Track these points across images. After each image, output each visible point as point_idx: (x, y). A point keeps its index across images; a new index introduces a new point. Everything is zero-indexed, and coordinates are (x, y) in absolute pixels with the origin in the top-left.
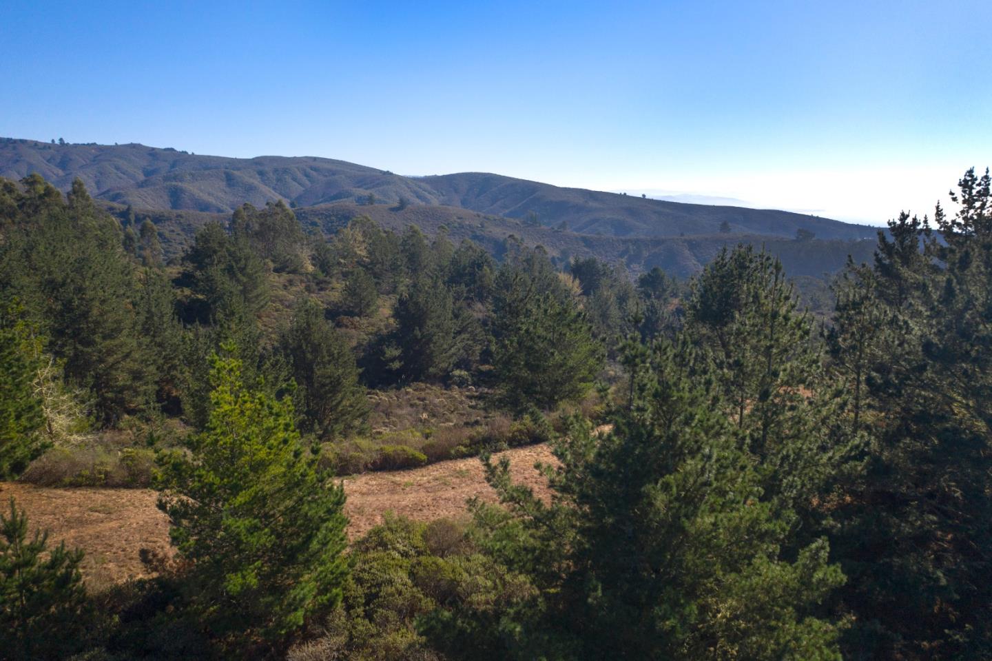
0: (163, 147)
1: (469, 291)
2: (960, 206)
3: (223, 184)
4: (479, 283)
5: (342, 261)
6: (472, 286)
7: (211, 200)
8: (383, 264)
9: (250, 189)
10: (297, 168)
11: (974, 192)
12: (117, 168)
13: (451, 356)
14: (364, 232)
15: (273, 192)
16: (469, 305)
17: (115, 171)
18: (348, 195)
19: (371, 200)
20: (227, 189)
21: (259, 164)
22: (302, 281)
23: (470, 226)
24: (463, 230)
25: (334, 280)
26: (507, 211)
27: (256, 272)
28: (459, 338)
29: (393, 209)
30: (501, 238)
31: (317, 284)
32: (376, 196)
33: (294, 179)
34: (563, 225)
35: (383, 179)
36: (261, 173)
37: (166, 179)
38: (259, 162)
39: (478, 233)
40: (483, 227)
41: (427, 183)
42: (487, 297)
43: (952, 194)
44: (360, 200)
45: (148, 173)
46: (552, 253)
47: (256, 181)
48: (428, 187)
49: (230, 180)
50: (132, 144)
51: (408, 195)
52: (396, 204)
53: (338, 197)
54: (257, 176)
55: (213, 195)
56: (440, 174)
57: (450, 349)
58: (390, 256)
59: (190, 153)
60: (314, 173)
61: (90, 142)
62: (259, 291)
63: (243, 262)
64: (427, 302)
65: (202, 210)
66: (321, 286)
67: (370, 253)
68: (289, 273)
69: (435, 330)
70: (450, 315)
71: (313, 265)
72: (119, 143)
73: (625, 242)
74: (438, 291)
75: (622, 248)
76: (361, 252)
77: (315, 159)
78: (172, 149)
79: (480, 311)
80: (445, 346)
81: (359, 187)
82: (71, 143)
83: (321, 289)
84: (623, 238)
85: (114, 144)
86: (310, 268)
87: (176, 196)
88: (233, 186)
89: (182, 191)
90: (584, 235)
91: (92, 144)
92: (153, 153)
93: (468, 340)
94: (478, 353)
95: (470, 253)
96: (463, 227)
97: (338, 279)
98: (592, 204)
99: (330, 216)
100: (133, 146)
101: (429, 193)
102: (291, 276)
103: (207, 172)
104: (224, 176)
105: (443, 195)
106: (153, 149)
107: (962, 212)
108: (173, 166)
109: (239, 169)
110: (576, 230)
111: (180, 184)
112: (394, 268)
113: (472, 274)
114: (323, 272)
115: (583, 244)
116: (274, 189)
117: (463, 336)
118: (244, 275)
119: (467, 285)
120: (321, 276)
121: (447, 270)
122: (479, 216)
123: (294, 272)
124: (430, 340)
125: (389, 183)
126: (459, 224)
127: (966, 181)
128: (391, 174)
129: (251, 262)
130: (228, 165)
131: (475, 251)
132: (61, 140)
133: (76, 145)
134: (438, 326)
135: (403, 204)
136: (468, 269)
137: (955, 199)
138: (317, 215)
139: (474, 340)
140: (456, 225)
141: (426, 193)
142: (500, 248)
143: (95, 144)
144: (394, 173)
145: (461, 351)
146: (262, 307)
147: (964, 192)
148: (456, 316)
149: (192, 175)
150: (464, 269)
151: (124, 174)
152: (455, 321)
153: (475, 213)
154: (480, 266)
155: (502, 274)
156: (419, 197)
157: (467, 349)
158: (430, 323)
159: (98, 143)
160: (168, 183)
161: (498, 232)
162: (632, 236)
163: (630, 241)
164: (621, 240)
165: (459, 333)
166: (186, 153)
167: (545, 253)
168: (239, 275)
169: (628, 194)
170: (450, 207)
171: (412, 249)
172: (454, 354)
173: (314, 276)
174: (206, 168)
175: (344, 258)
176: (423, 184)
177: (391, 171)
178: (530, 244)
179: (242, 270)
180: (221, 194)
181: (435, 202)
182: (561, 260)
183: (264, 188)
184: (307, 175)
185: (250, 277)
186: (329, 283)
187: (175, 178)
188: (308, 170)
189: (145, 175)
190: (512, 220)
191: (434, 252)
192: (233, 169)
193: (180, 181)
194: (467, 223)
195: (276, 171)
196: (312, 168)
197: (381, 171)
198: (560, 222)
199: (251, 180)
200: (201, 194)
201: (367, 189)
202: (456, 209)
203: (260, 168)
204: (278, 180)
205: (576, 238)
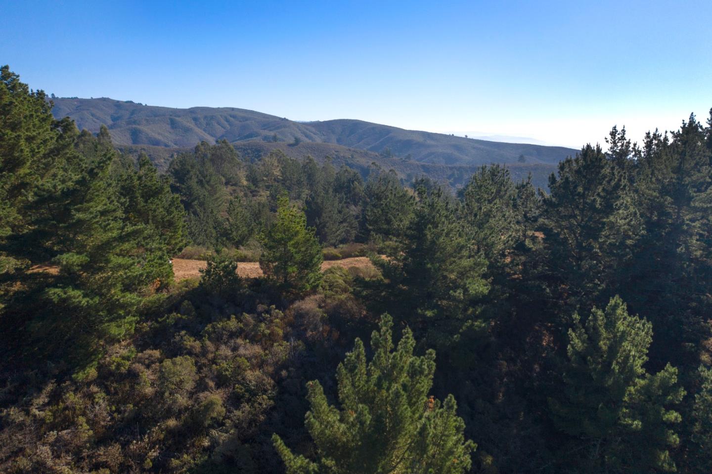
0: (125, 100)
1: (347, 198)
2: (609, 145)
3: (168, 127)
4: (353, 193)
5: (265, 178)
6: (348, 195)
7: (160, 138)
8: (291, 180)
9: (187, 130)
10: (221, 116)
11: (617, 138)
12: (93, 115)
13: (337, 236)
14: (278, 160)
15: (204, 132)
16: (347, 207)
17: (91, 117)
18: (257, 135)
19: (275, 138)
20: (171, 131)
21: (194, 113)
22: (241, 191)
23: (344, 157)
24: (339, 160)
25: (261, 190)
26: (369, 147)
27: (216, 184)
28: (342, 226)
29: (290, 145)
30: (366, 165)
31: (251, 192)
32: (279, 136)
33: (219, 124)
34: (409, 157)
35: (282, 123)
36: (195, 119)
37: (129, 123)
38: (193, 111)
39: (349, 162)
40: (353, 157)
41: (313, 127)
42: (359, 202)
43: (606, 139)
44: (265, 138)
45: (114, 119)
46: (401, 176)
47: (191, 125)
48: (313, 130)
49: (173, 124)
50: (103, 98)
51: (299, 135)
52: (292, 141)
53: (250, 136)
54: (192, 121)
55: (161, 134)
56: (322, 120)
57: (336, 232)
58: (296, 175)
59: (144, 105)
60: (232, 119)
61: (73, 97)
62: (218, 195)
63: (208, 178)
64: (322, 202)
65: (154, 145)
66: (254, 193)
67: (283, 173)
68: (232, 185)
69: (328, 219)
70: (336, 212)
71: (247, 180)
72: (94, 98)
73: (451, 169)
74: (329, 196)
75: (449, 173)
76: (277, 172)
77: (233, 109)
78: (131, 102)
79: (354, 210)
80: (334, 230)
81: (265, 129)
82: (60, 97)
83: (254, 196)
84: (450, 166)
85: (90, 98)
86: (245, 183)
87: (135, 135)
88: (176, 128)
89: (140, 131)
90: (423, 164)
91: (75, 98)
92: (118, 104)
93: (347, 227)
94: (354, 235)
95: (346, 174)
96: (339, 158)
97: (263, 189)
98: (429, 142)
99: (247, 150)
100: (104, 100)
101: (314, 134)
102: (234, 188)
103: (157, 118)
104: (169, 121)
105: (324, 135)
106: (118, 102)
107: (611, 148)
108: (133, 113)
109: (179, 117)
110: (418, 160)
111: (138, 127)
112: (299, 183)
113: (349, 187)
114: (254, 185)
115: (422, 170)
116: (205, 130)
117: (344, 224)
118: (208, 185)
119: (345, 194)
120: (253, 188)
121: (332, 184)
122: (350, 150)
123: (235, 185)
124: (325, 226)
125: (285, 127)
126: (336, 155)
127: (613, 132)
128: (287, 120)
129: (213, 178)
130: (171, 113)
131: (349, 173)
132: (53, 95)
133: (63, 99)
134: (330, 217)
135: (297, 141)
136: (346, 184)
137: (607, 142)
138: (238, 149)
139: (351, 228)
140: (334, 156)
141: (312, 134)
142: (365, 172)
143: (77, 98)
144: (289, 119)
145: (343, 233)
146: (220, 205)
147: (612, 138)
148: (340, 212)
149: (147, 121)
150: (344, 184)
151: (97, 119)
152: (339, 215)
153: (347, 148)
154: (353, 182)
155: (368, 187)
156: (307, 136)
157: (347, 232)
158: (324, 215)
159: (79, 97)
160: (130, 126)
161: (363, 162)
162: (457, 164)
163: (455, 168)
164: (450, 168)
165: (341, 222)
166: (141, 104)
167: (396, 174)
168: (206, 186)
169: (455, 135)
170: (329, 144)
171: (310, 171)
172: (339, 235)
173: (249, 188)
174: (156, 116)
175: (267, 176)
176: (309, 127)
177: (287, 118)
178: (385, 169)
179: (208, 182)
180: (167, 134)
181: (318, 140)
182: (407, 181)
183: (197, 130)
184: (227, 121)
185: (212, 186)
186: (259, 192)
187: (134, 122)
188: (229, 117)
189: (112, 120)
190: (373, 153)
191: (323, 173)
192: (175, 116)
193: (139, 125)
194: (342, 155)
195: (205, 117)
196: (231, 116)
197: (280, 118)
198: (407, 155)
199: (188, 124)
200: (153, 134)
201: (271, 130)
202: (333, 144)
203: (194, 115)
204: (207, 124)
205: (418, 166)
